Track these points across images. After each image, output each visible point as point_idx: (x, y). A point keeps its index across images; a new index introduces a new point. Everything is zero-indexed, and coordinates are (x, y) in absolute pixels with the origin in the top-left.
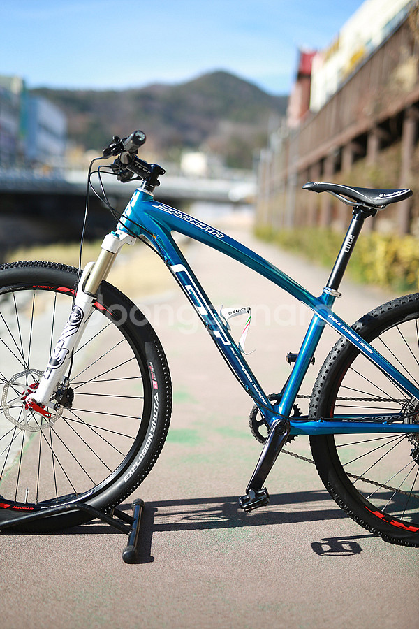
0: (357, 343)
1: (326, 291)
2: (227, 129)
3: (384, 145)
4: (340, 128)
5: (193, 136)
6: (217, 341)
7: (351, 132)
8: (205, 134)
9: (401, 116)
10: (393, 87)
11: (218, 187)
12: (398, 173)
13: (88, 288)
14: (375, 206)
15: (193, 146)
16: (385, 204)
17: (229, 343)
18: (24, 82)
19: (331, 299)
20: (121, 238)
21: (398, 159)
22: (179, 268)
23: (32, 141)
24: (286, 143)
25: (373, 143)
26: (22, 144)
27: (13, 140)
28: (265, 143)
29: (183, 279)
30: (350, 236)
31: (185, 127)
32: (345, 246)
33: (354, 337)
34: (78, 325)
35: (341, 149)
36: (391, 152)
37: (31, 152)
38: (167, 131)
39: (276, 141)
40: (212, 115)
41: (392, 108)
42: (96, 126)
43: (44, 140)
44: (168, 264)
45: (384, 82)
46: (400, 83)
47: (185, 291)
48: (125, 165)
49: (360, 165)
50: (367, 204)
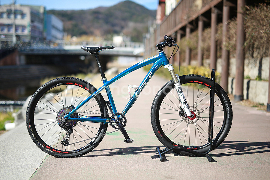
3: (192, 31)
4: (175, 25)
5: (117, 28)
7: (180, 26)
8: (122, 28)
9: (197, 20)
10: (194, 8)
11: (129, 49)
12: (197, 42)
15: (117, 33)
18: (45, 8)
21: (197, 36)
23: (49, 33)
24: (155, 31)
25: (188, 30)
26: (45, 35)
27: (41, 33)
28: (147, 31)
31: (113, 25)
35: (176, 32)
36: (194, 34)
37: (49, 38)
38: (106, 27)
39: (151, 30)
40: (125, 19)
41: (194, 17)
42: (76, 26)
43: (54, 32)
45: (191, 7)
46: (197, 6)
49: (183, 39)
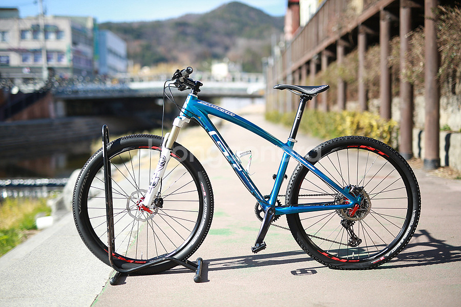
0: (306, 165)
1: (289, 140)
2: (242, 43)
6: (235, 169)
8: (227, 48)
9: (355, 32)
13: (167, 146)
14: (311, 95)
16: (316, 93)
17: (241, 169)
19: (292, 144)
20: (183, 119)
22: (213, 133)
24: (283, 52)
29: (216, 138)
30: (299, 111)
31: (211, 45)
32: (297, 116)
33: (305, 162)
34: (164, 165)
39: (277, 51)
41: (350, 27)
44: (207, 131)
47: (217, 145)
48: (182, 83)
50: (307, 94)
